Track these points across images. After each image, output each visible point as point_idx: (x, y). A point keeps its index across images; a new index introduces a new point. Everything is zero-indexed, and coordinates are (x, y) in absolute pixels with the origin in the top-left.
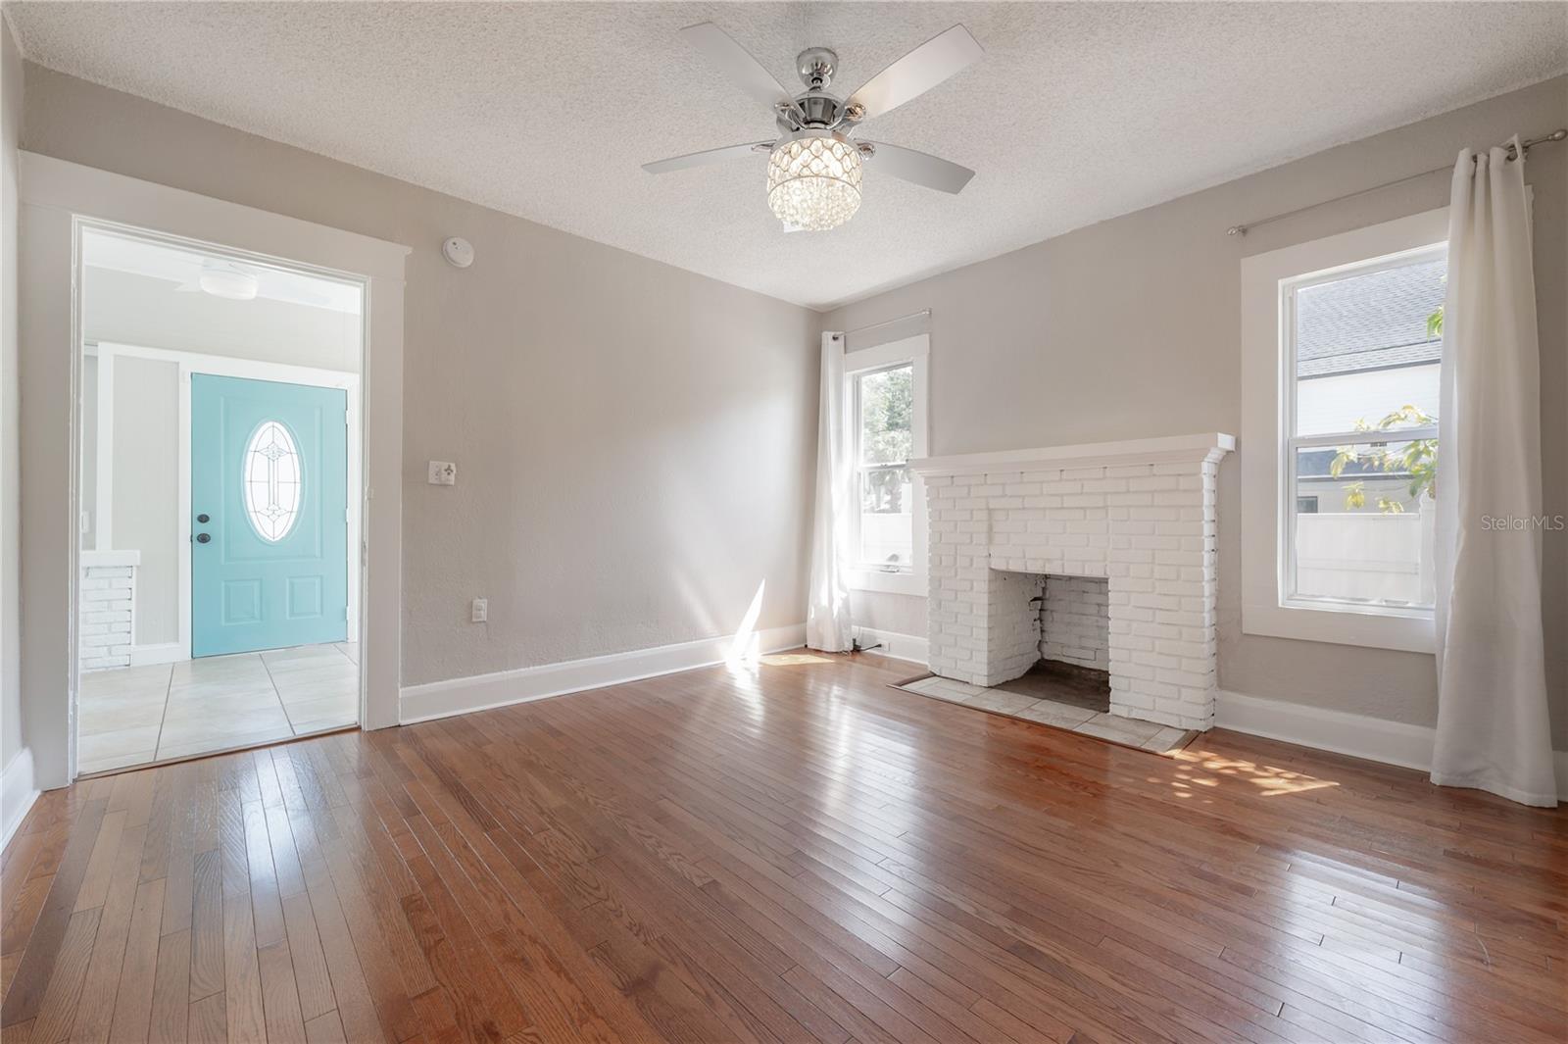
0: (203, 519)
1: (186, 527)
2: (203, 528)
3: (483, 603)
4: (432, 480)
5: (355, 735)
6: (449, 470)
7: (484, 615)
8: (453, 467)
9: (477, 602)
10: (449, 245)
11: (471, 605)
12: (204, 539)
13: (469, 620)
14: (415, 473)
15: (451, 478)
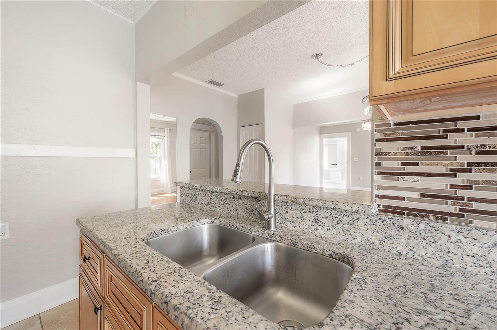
3: (362, 178)
4: (354, 160)
7: (362, 179)
8: (357, 159)
9: (361, 177)
13: (360, 180)
14: (352, 160)
15: (357, 160)
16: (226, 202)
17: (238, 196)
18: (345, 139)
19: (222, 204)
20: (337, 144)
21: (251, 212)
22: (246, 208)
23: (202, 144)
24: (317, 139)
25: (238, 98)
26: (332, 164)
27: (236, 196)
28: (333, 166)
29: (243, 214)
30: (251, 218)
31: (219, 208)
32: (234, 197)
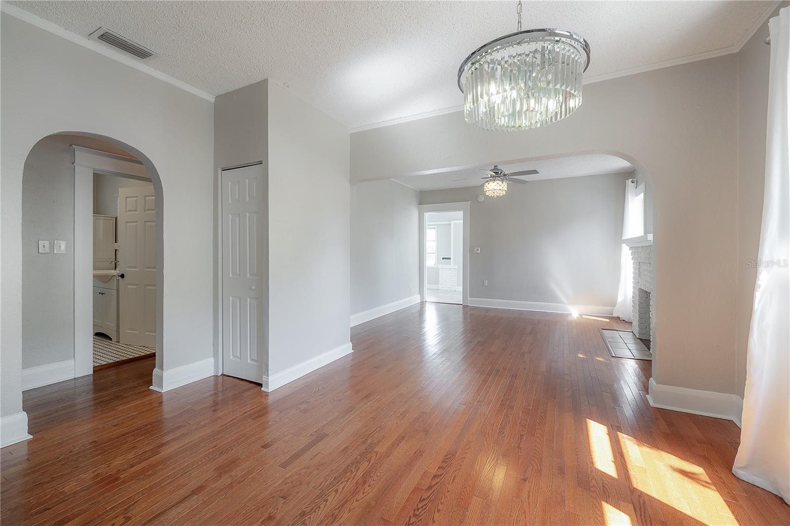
3: (487, 282)
4: (475, 252)
7: (487, 285)
8: (479, 249)
9: (485, 281)
11: (483, 282)
13: (483, 285)
14: (472, 250)
15: (479, 251)
18: (460, 214)
20: (450, 224)
23: (148, 210)
24: (415, 213)
25: (215, 103)
26: (443, 258)
28: (444, 260)
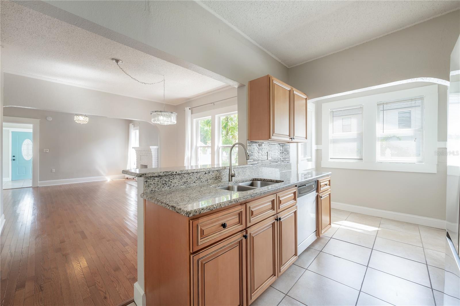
0: (14, 156)
1: (10, 158)
2: (14, 158)
4: (44, 151)
5: (31, 188)
6: (47, 150)
7: (54, 171)
10: (47, 118)
11: (52, 170)
12: (14, 160)
13: (51, 172)
14: (41, 151)
16: (200, 178)
17: (208, 172)
19: (197, 180)
21: (215, 178)
22: (213, 177)
27: (207, 172)
29: (211, 181)
30: (215, 181)
31: (194, 184)
32: (205, 173)
